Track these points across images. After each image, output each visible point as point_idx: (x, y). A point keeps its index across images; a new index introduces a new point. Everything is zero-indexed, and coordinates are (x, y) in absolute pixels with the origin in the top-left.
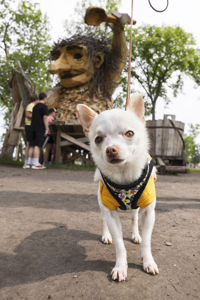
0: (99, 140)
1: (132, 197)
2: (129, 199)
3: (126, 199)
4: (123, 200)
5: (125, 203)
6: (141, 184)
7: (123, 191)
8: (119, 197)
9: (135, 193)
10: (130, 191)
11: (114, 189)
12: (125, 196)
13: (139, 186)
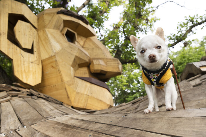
0: (143, 51)
1: (156, 77)
2: (155, 79)
3: (153, 79)
4: (152, 79)
5: (153, 81)
6: (162, 71)
7: (152, 74)
8: (150, 77)
9: (158, 76)
10: (155, 74)
11: (147, 73)
12: (153, 77)
13: (160, 72)
